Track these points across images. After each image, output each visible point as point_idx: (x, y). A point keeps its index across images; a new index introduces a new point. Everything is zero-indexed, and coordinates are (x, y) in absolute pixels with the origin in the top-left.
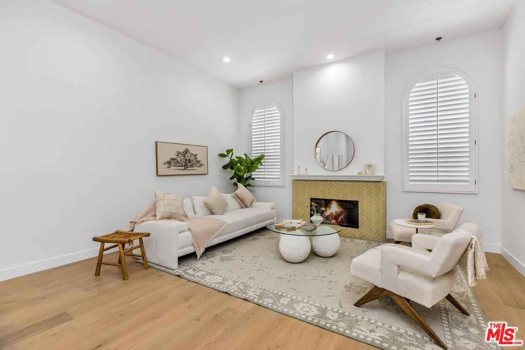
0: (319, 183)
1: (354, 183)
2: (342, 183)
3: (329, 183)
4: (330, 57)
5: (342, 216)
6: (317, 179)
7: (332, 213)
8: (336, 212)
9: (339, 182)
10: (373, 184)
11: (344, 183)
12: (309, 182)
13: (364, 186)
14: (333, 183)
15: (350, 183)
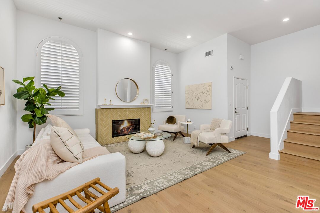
0: (118, 110)
1: (138, 109)
2: (132, 110)
3: (124, 109)
4: (130, 34)
5: (131, 128)
6: (117, 108)
7: (124, 127)
8: (127, 126)
9: (130, 109)
10: (147, 109)
11: (133, 109)
12: (111, 110)
13: (142, 110)
14: (127, 109)
15: (136, 109)
